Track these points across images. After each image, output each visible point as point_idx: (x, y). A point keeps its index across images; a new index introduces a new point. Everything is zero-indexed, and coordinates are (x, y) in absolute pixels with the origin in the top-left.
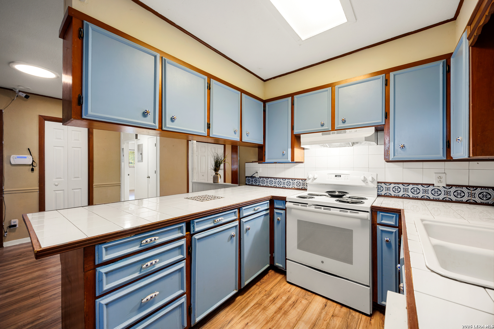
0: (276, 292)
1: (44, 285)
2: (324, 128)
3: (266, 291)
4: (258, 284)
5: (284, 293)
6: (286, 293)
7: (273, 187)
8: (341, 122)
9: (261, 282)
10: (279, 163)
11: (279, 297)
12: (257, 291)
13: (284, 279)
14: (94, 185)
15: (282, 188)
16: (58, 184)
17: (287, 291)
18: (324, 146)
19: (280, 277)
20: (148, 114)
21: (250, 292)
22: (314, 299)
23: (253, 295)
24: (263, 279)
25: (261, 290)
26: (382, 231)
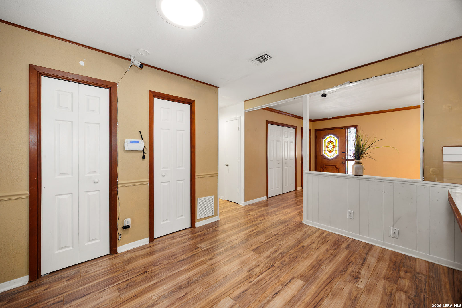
1: (248, 228)
14: (197, 176)
16: (165, 174)
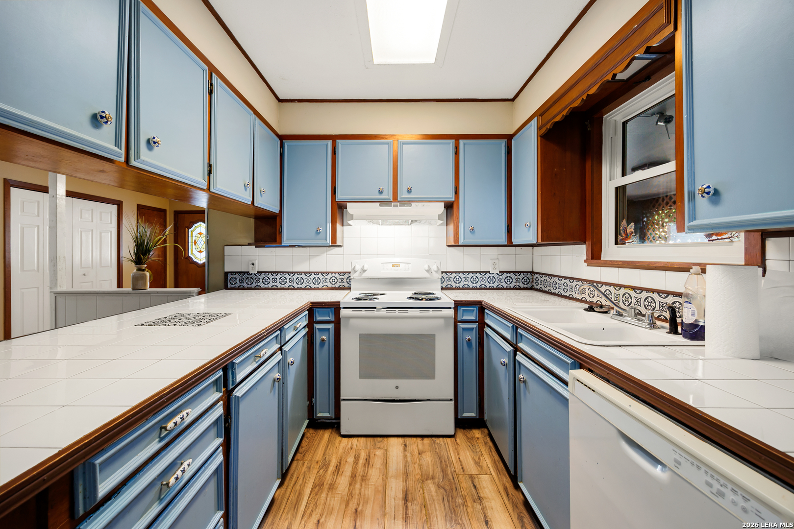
0: (334, 456)
2: (384, 196)
3: (317, 462)
4: (299, 458)
5: (346, 452)
6: (349, 453)
7: (288, 289)
8: (405, 191)
9: (301, 453)
10: (299, 247)
11: (342, 462)
12: (304, 469)
13: (335, 435)
15: (305, 289)
17: (348, 449)
18: (373, 223)
19: (326, 435)
20: (109, 123)
21: (292, 475)
22: (388, 444)
23: (301, 477)
24: (302, 448)
25: (309, 465)
26: (463, 329)
